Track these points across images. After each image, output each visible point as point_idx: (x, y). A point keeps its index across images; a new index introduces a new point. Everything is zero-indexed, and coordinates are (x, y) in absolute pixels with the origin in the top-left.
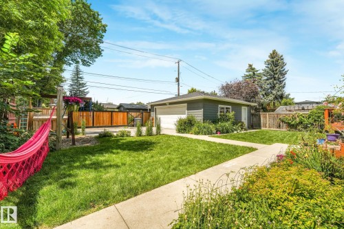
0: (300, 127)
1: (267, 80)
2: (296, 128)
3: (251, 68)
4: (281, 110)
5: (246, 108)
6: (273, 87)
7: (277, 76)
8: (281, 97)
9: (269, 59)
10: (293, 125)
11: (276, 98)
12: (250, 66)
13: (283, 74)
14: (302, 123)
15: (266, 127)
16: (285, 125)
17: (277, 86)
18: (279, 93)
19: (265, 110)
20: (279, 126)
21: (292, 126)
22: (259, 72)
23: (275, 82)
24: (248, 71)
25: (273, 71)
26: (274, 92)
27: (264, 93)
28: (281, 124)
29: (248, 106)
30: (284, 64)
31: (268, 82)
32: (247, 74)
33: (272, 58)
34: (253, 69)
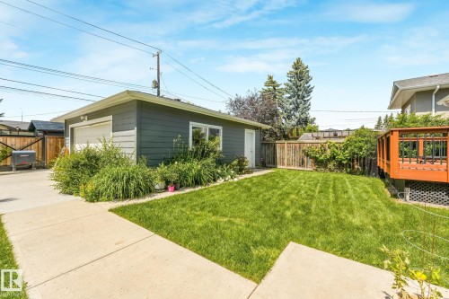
0: (331, 165)
1: (290, 98)
2: (326, 166)
3: (271, 82)
4: (306, 138)
5: (254, 132)
6: (297, 108)
7: (300, 93)
8: (306, 121)
9: (292, 70)
10: (322, 162)
11: (299, 123)
12: (271, 78)
13: (308, 91)
14: (334, 158)
15: (283, 164)
16: (310, 161)
17: (301, 106)
18: (303, 116)
19: (286, 137)
20: (302, 163)
21: (320, 164)
22: (280, 87)
23: (299, 101)
24: (267, 85)
25: (297, 87)
26: (297, 114)
27: (285, 115)
28: (305, 159)
29: (256, 128)
30: (309, 79)
31: (291, 100)
32: (266, 88)
33: (296, 69)
34: (274, 83)
